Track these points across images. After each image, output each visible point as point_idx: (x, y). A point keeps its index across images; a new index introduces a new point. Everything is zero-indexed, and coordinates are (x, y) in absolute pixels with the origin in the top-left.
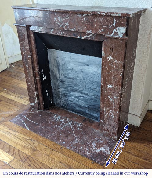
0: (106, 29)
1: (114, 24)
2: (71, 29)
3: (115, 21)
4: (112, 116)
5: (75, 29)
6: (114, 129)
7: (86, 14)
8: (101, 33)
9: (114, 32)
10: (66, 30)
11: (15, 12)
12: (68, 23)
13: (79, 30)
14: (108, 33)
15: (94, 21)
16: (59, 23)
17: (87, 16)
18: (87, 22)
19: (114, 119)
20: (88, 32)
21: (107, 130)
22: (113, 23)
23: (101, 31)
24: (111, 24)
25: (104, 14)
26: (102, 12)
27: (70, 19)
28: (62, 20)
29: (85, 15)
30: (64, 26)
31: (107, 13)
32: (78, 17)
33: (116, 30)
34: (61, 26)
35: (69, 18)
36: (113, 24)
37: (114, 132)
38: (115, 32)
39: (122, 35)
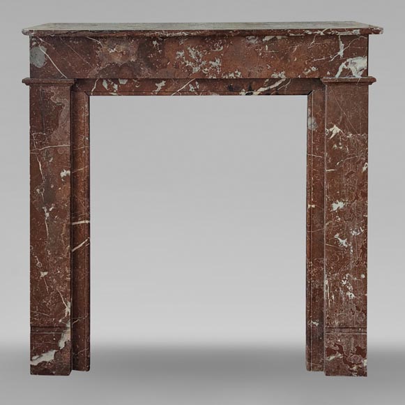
0: (323, 65)
1: (341, 53)
2: (227, 73)
3: (342, 45)
4: (349, 294)
5: (240, 73)
6: (356, 337)
7: (272, 37)
8: (309, 74)
9: (340, 70)
10: (212, 79)
11: (37, 45)
12: (218, 61)
13: (250, 74)
14: (328, 73)
15: (292, 50)
16: (190, 64)
17: (274, 40)
18: (272, 54)
19: (354, 302)
20: (275, 76)
21: (337, 348)
22: (339, 50)
23: (309, 71)
24: (334, 54)
25: (322, 34)
26: (316, 30)
27: (225, 51)
28: (201, 56)
29: (267, 38)
30: (206, 70)
31: (329, 30)
32: (249, 45)
33: (347, 64)
34: (196, 70)
35: (222, 48)
36: (339, 53)
37: (358, 348)
38: (344, 69)
39: (361, 73)
